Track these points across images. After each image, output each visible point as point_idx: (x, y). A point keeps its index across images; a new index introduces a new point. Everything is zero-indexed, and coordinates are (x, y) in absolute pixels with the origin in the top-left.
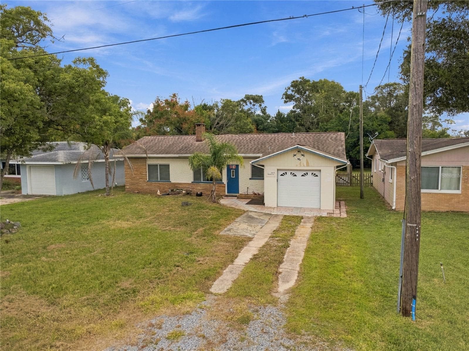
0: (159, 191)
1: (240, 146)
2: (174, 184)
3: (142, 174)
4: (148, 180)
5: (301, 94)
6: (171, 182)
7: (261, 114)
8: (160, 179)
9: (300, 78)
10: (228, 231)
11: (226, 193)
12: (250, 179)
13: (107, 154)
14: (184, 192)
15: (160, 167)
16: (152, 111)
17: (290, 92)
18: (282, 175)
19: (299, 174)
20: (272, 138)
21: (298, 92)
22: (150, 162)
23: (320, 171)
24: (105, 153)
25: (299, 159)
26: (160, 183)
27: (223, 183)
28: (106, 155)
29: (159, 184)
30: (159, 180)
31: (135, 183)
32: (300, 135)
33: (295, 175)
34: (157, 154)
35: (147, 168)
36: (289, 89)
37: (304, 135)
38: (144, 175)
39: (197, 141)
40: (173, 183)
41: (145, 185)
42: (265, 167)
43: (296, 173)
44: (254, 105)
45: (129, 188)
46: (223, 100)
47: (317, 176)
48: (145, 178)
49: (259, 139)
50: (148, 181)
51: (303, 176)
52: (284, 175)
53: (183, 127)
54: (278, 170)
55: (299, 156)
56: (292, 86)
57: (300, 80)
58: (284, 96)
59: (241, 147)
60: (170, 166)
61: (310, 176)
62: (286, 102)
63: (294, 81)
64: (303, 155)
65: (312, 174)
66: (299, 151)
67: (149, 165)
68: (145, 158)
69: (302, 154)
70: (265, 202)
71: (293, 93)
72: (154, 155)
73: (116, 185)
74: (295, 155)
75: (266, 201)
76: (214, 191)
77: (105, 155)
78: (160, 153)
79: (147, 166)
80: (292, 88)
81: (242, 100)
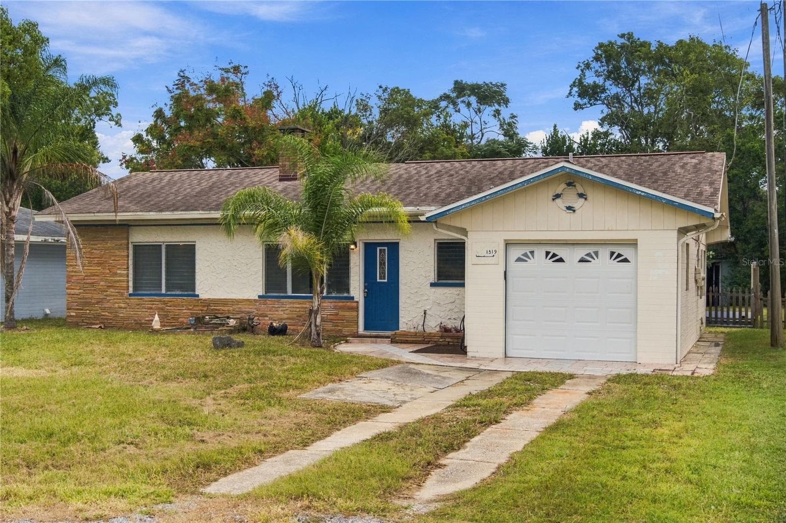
0: (157, 318)
1: (408, 188)
2: (208, 303)
3: (116, 274)
4: (131, 290)
5: (625, 85)
6: (198, 296)
7: (501, 138)
8: (167, 289)
9: (623, 36)
10: (324, 392)
11: (361, 330)
12: (432, 285)
13: (11, 205)
14: (232, 322)
15: (167, 252)
16: (168, 113)
17: (590, 79)
18: (519, 260)
19: (572, 255)
20: (505, 169)
21: (614, 75)
22: (140, 237)
23: (633, 244)
24: (7, 203)
25: (569, 208)
26: (166, 299)
27: (353, 298)
28: (10, 209)
29: (165, 303)
30: (163, 291)
31: (93, 301)
32: (592, 160)
33: (561, 260)
34: (161, 211)
35: (131, 257)
36: (588, 66)
37: (602, 159)
38: (121, 275)
39: (282, 179)
40: (205, 300)
41: (123, 305)
42: (469, 234)
43: (561, 252)
44: (479, 111)
45: (76, 316)
46: (385, 90)
47: (626, 260)
48: (124, 285)
49: (467, 172)
50: (130, 295)
51: (582, 260)
52: (526, 261)
53: (254, 155)
54: (508, 244)
55: (571, 198)
56: (597, 58)
57: (620, 41)
58: (576, 89)
59: (408, 191)
60: (197, 247)
61: (603, 261)
62: (577, 106)
63: (601, 46)
64: (581, 196)
65: (612, 253)
66: (569, 184)
67: (137, 248)
68: (126, 226)
69: (581, 191)
70: (468, 342)
71: (600, 81)
72: (151, 213)
73: (47, 315)
74: (558, 196)
75: (470, 342)
76: (317, 312)
77: (7, 210)
78: (167, 209)
79: (131, 246)
80: (596, 65)
81: (446, 97)
